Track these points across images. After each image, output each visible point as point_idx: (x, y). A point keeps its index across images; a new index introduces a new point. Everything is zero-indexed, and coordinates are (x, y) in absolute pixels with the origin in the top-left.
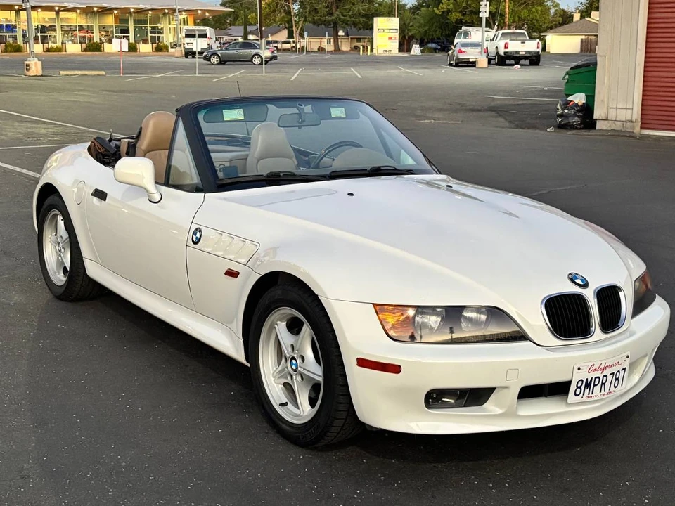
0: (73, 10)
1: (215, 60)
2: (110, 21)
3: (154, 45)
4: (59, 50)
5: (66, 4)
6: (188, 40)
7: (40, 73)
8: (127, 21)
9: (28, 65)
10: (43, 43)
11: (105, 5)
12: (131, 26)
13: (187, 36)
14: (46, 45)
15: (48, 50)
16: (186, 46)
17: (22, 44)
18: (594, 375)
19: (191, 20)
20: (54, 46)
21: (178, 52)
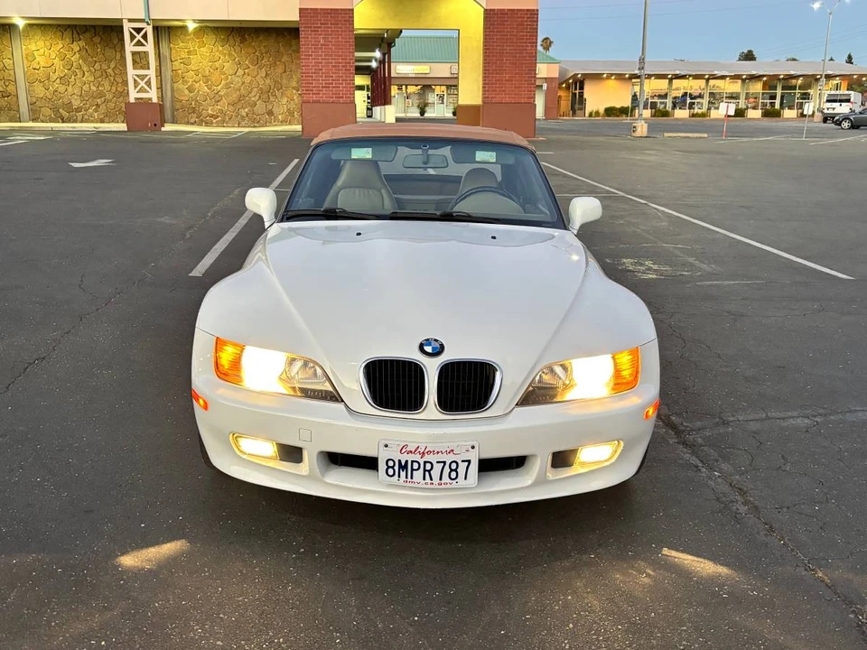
0: (723, 77)
1: (846, 124)
2: (757, 88)
3: (800, 111)
4: (703, 115)
5: (716, 72)
6: (829, 105)
7: (645, 134)
8: (775, 88)
9: (635, 127)
10: (690, 108)
11: (754, 73)
12: (779, 92)
13: (828, 101)
14: (692, 111)
15: (693, 115)
16: (826, 111)
17: (670, 110)
18: (410, 458)
19: (844, 85)
20: (700, 111)
21: (818, 116)
